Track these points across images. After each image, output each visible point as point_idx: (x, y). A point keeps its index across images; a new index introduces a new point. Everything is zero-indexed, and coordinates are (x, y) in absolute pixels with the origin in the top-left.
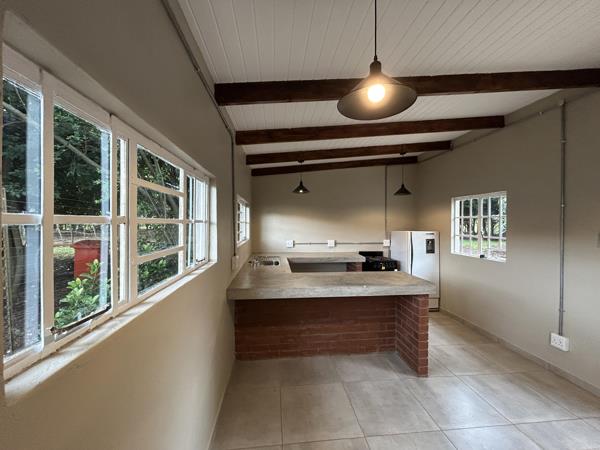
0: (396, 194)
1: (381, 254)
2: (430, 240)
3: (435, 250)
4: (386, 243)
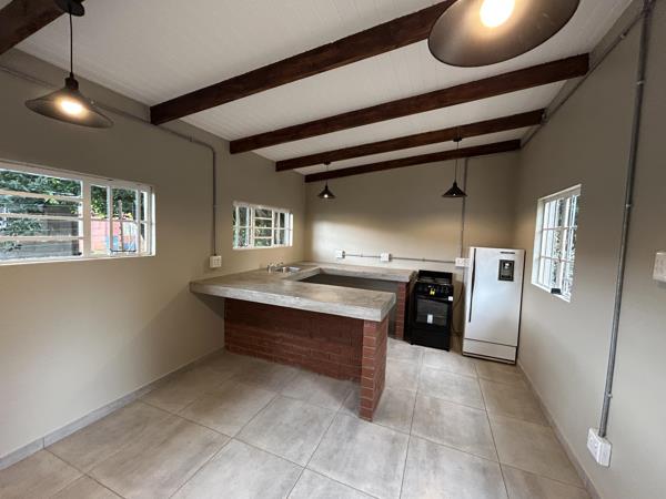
0: (445, 196)
2: (507, 261)
3: (515, 277)
4: (460, 262)
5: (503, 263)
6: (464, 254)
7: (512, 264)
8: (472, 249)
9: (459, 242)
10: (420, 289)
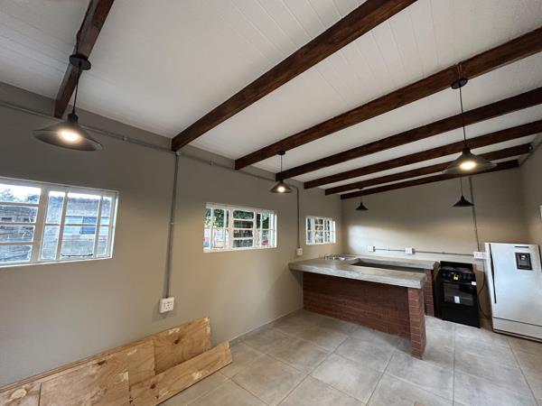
0: (455, 206)
1: (470, 266)
2: (523, 254)
3: (533, 267)
4: (478, 255)
5: (519, 256)
6: (481, 248)
7: (528, 256)
8: (487, 245)
9: (475, 239)
10: (444, 275)
